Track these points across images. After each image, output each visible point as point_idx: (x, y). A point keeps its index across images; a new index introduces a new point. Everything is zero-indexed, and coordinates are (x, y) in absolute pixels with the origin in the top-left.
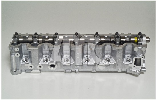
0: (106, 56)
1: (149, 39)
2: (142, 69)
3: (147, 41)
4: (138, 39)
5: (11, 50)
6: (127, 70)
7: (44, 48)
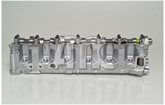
0: (108, 57)
1: (151, 41)
2: (145, 71)
3: (149, 42)
4: (140, 41)
5: (11, 49)
6: (130, 71)
7: (45, 49)
